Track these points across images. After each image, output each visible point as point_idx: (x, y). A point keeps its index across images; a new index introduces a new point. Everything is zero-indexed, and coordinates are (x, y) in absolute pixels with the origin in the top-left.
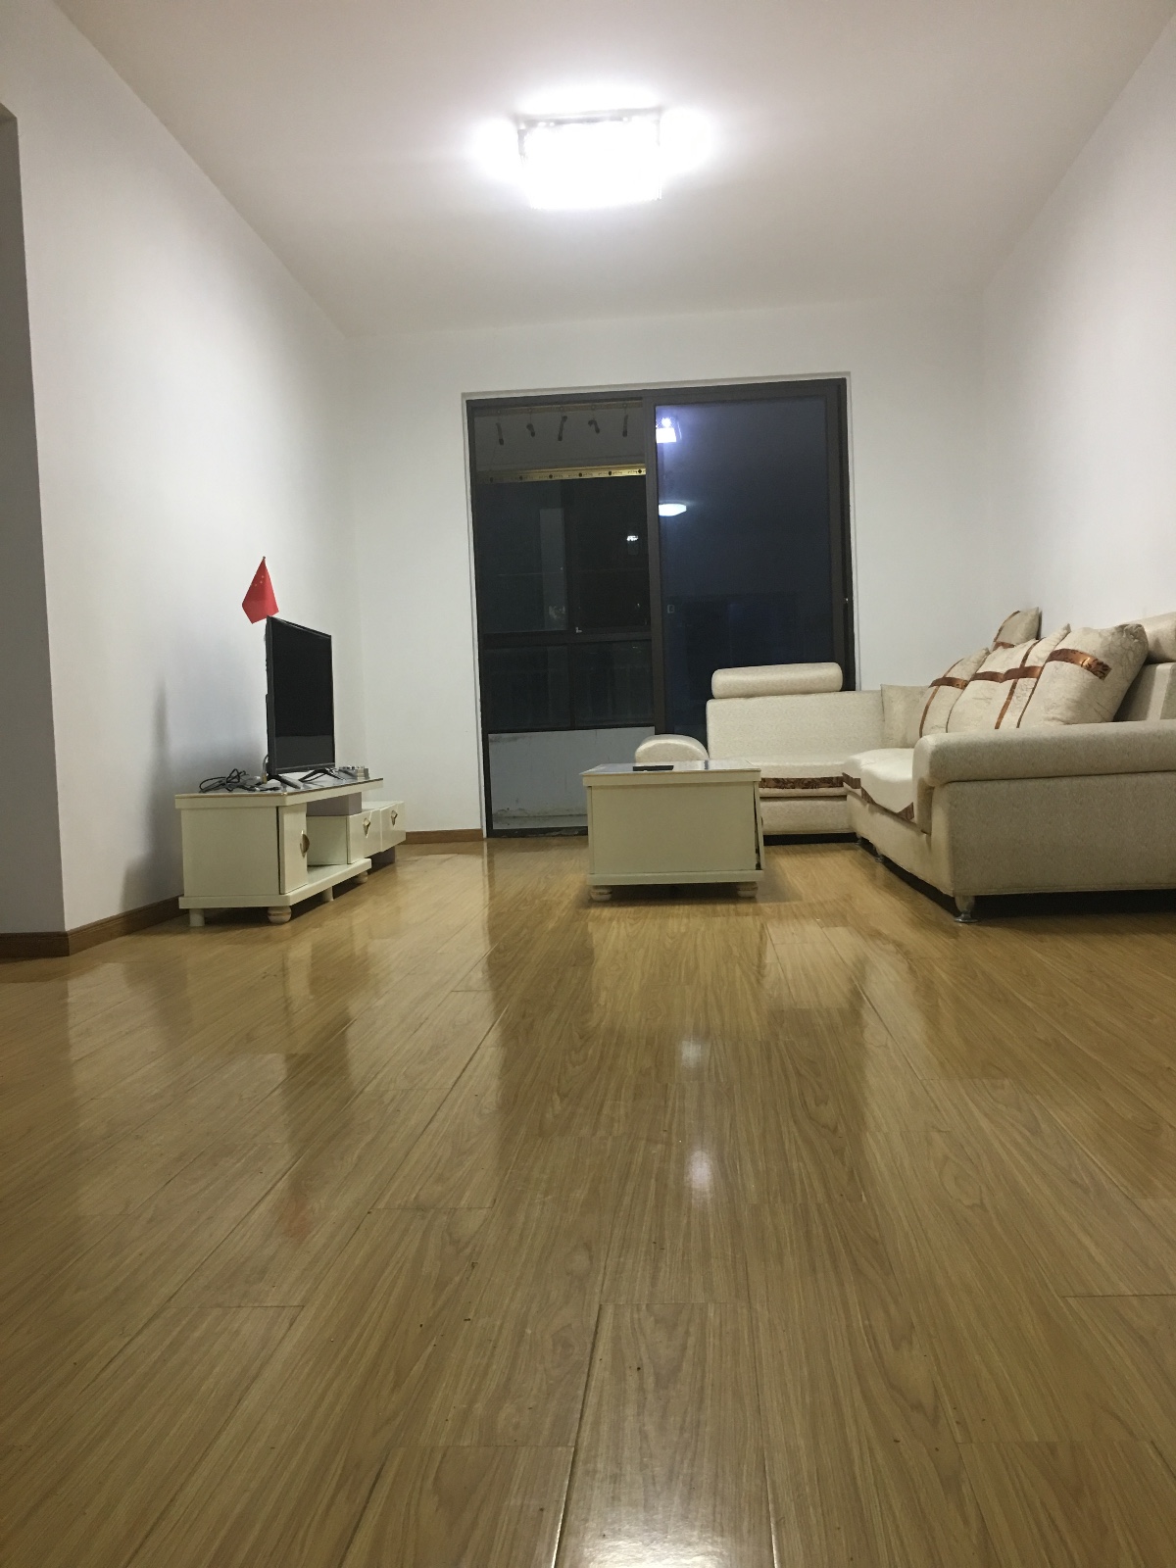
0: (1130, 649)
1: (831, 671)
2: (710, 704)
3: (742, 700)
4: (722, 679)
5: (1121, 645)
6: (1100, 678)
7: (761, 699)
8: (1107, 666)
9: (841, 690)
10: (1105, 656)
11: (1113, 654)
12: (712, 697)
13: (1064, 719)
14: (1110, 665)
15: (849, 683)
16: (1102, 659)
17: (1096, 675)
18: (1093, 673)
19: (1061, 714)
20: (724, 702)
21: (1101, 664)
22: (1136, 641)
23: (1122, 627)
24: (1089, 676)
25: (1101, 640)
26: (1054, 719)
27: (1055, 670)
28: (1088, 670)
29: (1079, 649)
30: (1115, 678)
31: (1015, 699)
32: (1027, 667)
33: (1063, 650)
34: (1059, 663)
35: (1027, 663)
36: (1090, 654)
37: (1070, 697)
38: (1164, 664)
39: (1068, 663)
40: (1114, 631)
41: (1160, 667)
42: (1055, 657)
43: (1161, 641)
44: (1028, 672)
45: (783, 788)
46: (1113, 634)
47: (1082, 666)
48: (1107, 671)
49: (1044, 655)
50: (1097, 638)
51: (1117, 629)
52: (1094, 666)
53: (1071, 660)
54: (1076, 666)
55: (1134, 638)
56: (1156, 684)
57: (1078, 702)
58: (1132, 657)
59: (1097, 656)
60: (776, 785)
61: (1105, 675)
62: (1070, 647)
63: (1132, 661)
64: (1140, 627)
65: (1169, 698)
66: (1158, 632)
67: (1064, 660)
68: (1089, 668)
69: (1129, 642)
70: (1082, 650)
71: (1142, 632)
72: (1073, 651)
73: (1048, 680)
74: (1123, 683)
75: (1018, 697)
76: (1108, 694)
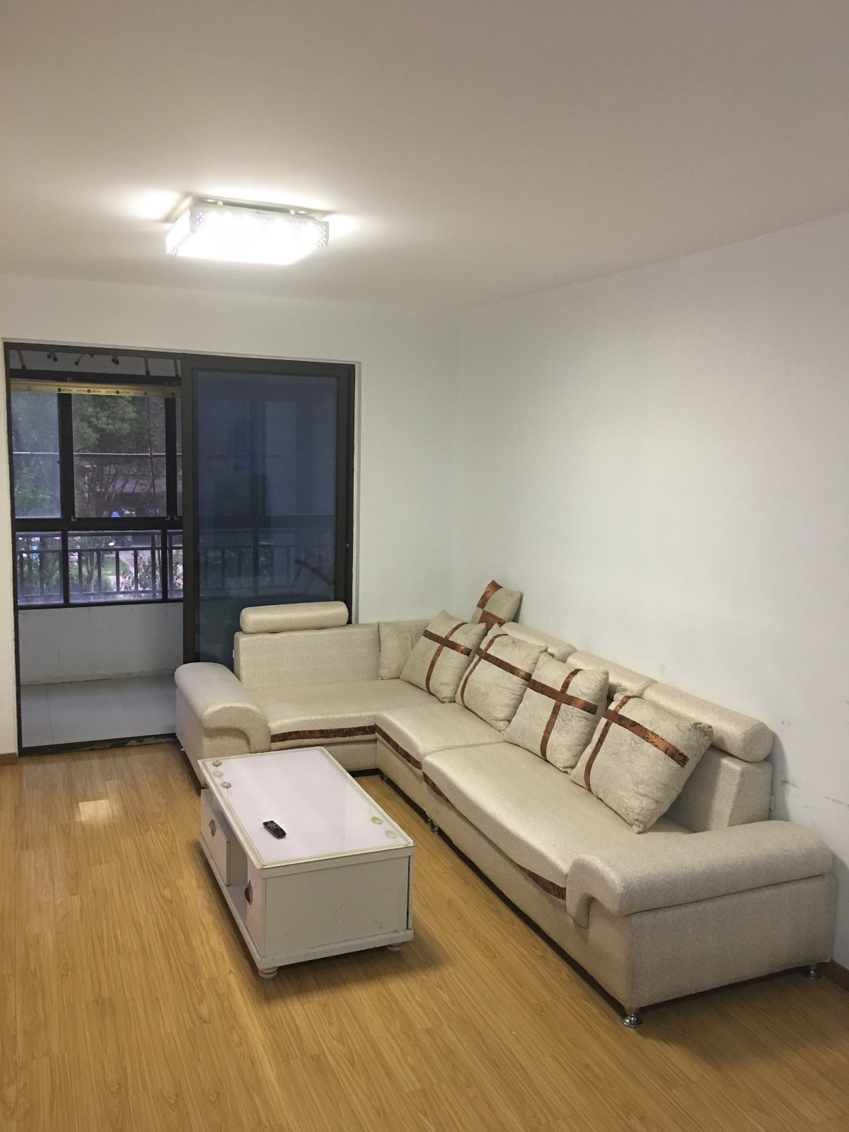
0: (703, 744)
1: (339, 609)
3: (269, 635)
5: (697, 741)
6: (682, 766)
7: (284, 634)
8: (686, 757)
9: (347, 624)
10: (686, 749)
11: (691, 748)
12: (241, 631)
13: (655, 798)
14: (689, 756)
15: (350, 619)
16: (685, 753)
17: (679, 764)
18: (676, 761)
19: (651, 792)
21: (682, 754)
22: (707, 738)
23: (696, 724)
24: (673, 764)
25: (680, 734)
26: (645, 795)
27: (633, 742)
28: (672, 758)
29: (660, 734)
30: (690, 766)
31: (561, 720)
32: (570, 696)
33: (639, 724)
34: (637, 738)
35: (569, 692)
36: (672, 744)
37: (658, 779)
38: (728, 758)
39: (649, 744)
40: (690, 727)
41: (725, 761)
42: (628, 726)
43: (727, 741)
44: (571, 701)
45: (327, 738)
46: (690, 730)
47: (666, 753)
48: (685, 760)
49: (586, 691)
50: (676, 730)
51: (692, 726)
52: (677, 756)
53: (652, 742)
54: (659, 751)
55: (705, 736)
56: (722, 774)
57: (665, 785)
58: (703, 750)
59: (679, 747)
60: (322, 735)
61: (685, 764)
62: (647, 726)
63: (703, 752)
64: (711, 727)
65: (738, 795)
66: (723, 731)
67: (643, 738)
68: (672, 756)
69: (702, 739)
70: (663, 737)
71: (712, 732)
72: (652, 733)
73: (626, 748)
74: (694, 767)
75: (563, 720)
76: (685, 778)
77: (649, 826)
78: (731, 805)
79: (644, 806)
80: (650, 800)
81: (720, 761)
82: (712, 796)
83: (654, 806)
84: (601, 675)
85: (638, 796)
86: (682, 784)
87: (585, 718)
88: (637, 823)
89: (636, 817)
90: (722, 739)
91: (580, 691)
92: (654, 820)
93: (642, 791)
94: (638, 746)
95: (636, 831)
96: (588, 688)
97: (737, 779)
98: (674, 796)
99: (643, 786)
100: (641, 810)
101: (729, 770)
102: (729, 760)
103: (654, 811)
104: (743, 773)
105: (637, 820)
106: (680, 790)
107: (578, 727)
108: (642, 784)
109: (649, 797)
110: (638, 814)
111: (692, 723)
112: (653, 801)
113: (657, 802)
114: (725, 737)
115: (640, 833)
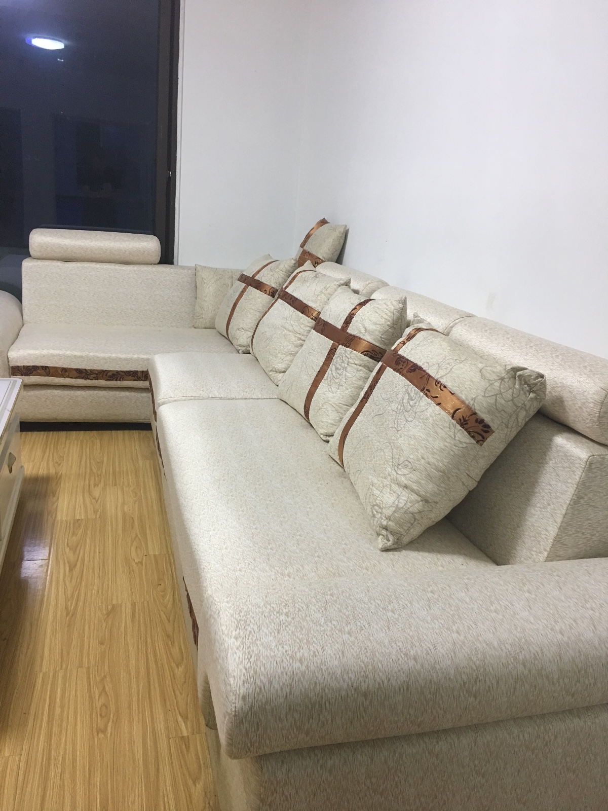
0: (524, 407)
1: (150, 244)
2: (27, 264)
3: (59, 264)
4: (40, 239)
5: (513, 400)
6: (478, 442)
7: (79, 264)
8: (488, 426)
9: (160, 263)
10: (489, 412)
11: (499, 411)
12: (28, 255)
13: (423, 493)
14: (494, 426)
15: (167, 257)
16: (487, 418)
17: (473, 437)
18: (469, 433)
19: (418, 482)
20: (40, 263)
21: (482, 421)
22: (532, 395)
23: (515, 370)
24: (462, 436)
25: (484, 384)
26: (406, 487)
27: (406, 397)
28: (462, 425)
29: (449, 385)
30: (496, 443)
31: (334, 368)
32: (351, 335)
33: (420, 368)
34: (413, 389)
35: (351, 330)
36: (467, 402)
37: (432, 460)
38: (566, 435)
39: (429, 401)
40: (504, 374)
41: (561, 441)
42: (405, 372)
43: (568, 403)
44: (350, 341)
45: (86, 379)
46: (502, 379)
47: (453, 417)
48: (487, 432)
49: (371, 327)
50: (477, 378)
51: (508, 372)
52: (472, 423)
53: (434, 398)
54: (443, 413)
55: (530, 392)
56: (551, 463)
57: (443, 472)
58: (523, 416)
59: (477, 408)
60: (78, 375)
61: (484, 439)
62: (432, 372)
63: (522, 422)
64: (542, 376)
65: (576, 503)
66: (563, 386)
67: (422, 390)
68: (463, 423)
69: (523, 397)
70: (454, 390)
71: (544, 384)
72: (437, 382)
73: (394, 406)
74: (502, 447)
75: (337, 369)
76: (483, 464)
77: (406, 540)
78: (559, 520)
79: (401, 505)
80: (414, 497)
81: (551, 440)
82: (528, 500)
83: (418, 507)
84: (395, 303)
85: (395, 487)
86: (477, 473)
87: (365, 366)
88: (384, 532)
89: (385, 523)
90: (559, 401)
91: (365, 327)
92: (416, 531)
93: (403, 480)
94: (411, 403)
95: (380, 546)
96: (375, 324)
97: (578, 475)
98: (460, 494)
99: (405, 471)
100: (395, 512)
101: (567, 456)
102: (567, 439)
103: (417, 516)
104: (591, 464)
105: (386, 528)
106: (472, 485)
107: (354, 378)
108: (406, 466)
109: (412, 490)
110: (389, 518)
111: (509, 368)
112: (419, 499)
113: (426, 501)
114: (566, 395)
115: (386, 550)
